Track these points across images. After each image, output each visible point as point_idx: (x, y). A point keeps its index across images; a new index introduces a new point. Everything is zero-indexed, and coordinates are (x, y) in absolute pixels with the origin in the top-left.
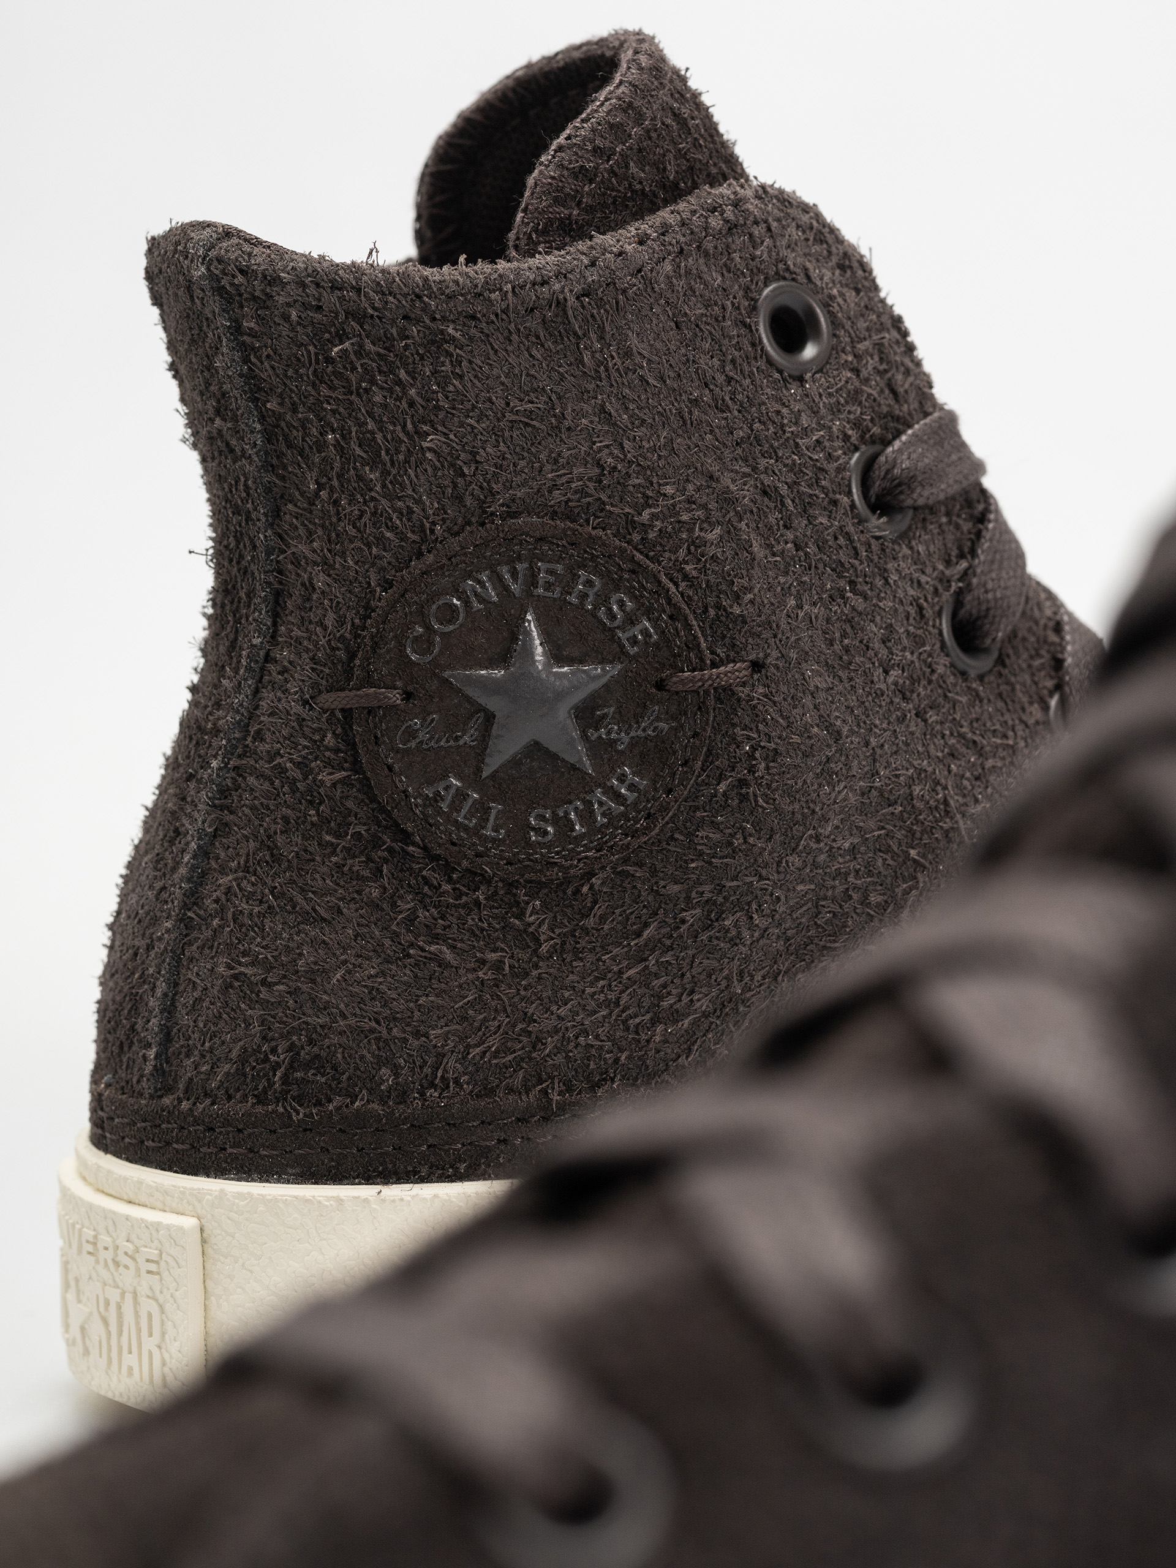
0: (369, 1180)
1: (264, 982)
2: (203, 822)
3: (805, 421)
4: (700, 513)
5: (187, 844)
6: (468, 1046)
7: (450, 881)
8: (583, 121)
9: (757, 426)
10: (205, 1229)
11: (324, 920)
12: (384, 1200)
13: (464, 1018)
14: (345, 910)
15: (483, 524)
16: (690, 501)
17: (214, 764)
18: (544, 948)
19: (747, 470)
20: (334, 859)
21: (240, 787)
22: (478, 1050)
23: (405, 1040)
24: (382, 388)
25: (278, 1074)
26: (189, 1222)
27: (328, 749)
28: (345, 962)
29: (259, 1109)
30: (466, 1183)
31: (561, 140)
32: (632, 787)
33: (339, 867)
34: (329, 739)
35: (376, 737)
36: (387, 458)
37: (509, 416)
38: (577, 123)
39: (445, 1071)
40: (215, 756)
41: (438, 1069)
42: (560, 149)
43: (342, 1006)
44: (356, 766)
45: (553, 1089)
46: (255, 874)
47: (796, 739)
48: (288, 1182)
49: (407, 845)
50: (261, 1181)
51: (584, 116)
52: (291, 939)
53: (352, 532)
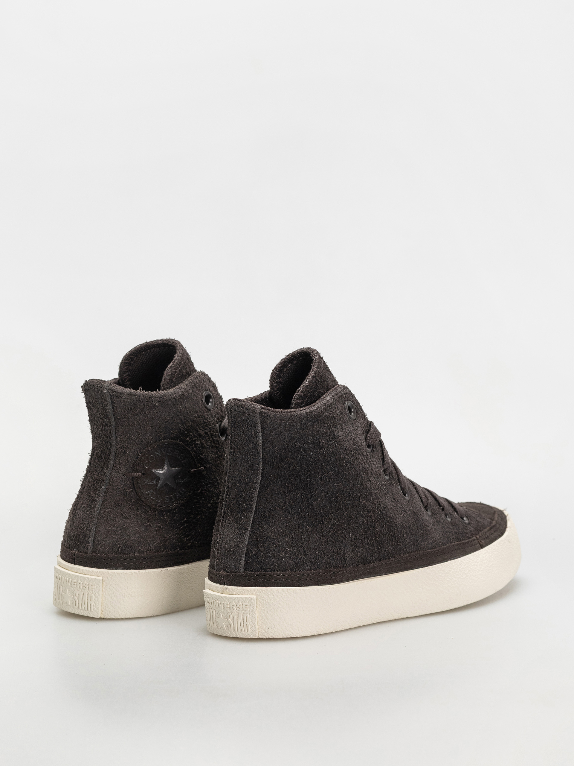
0: (136, 569)
1: (116, 531)
2: (101, 499)
3: (211, 419)
4: (196, 438)
5: (97, 503)
6: (154, 543)
7: (150, 510)
8: (174, 361)
9: (204, 420)
10: (104, 579)
11: (128, 518)
12: (140, 573)
13: (154, 537)
14: (132, 516)
15: (159, 441)
16: (194, 436)
17: (103, 487)
18: (167, 523)
19: (203, 429)
20: (129, 506)
21: (108, 492)
22: (156, 543)
23: (143, 542)
24: (142, 415)
25: (120, 549)
26: (101, 578)
27: (128, 484)
28: (132, 526)
29: (116, 555)
30: (153, 569)
31: (170, 365)
32: (183, 491)
33: (130, 508)
34: (128, 483)
35: (138, 482)
36: (142, 428)
37: (165, 420)
38: (173, 362)
39: (151, 547)
40: (103, 486)
41: (149, 547)
42: (171, 367)
43: (132, 535)
44: (134, 488)
45: (168, 550)
46: (113, 509)
47: (211, 481)
48: (121, 570)
49: (143, 503)
50: (115, 569)
51: (174, 360)
52: (121, 522)
53: (134, 442)
